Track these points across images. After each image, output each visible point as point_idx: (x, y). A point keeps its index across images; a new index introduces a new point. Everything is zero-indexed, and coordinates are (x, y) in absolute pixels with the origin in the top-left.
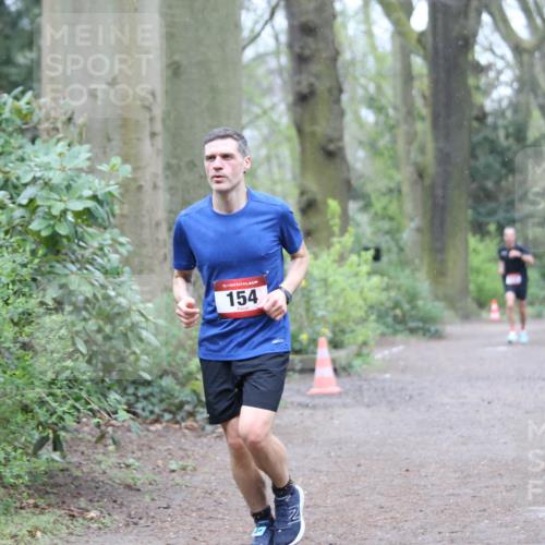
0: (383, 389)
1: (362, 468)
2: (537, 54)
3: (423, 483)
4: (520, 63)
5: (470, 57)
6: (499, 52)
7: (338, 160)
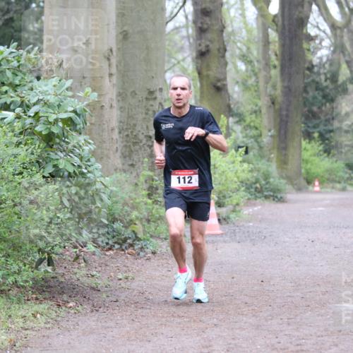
0: (248, 232)
1: (235, 279)
2: (345, 30)
3: (272, 289)
4: (335, 35)
5: (305, 31)
6: (322, 28)
7: (223, 93)
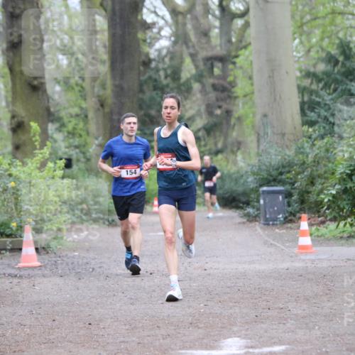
0: (72, 263)
1: (57, 322)
2: (189, 16)
3: (101, 333)
4: (176, 22)
5: (139, 17)
6: (160, 13)
7: (40, 93)
